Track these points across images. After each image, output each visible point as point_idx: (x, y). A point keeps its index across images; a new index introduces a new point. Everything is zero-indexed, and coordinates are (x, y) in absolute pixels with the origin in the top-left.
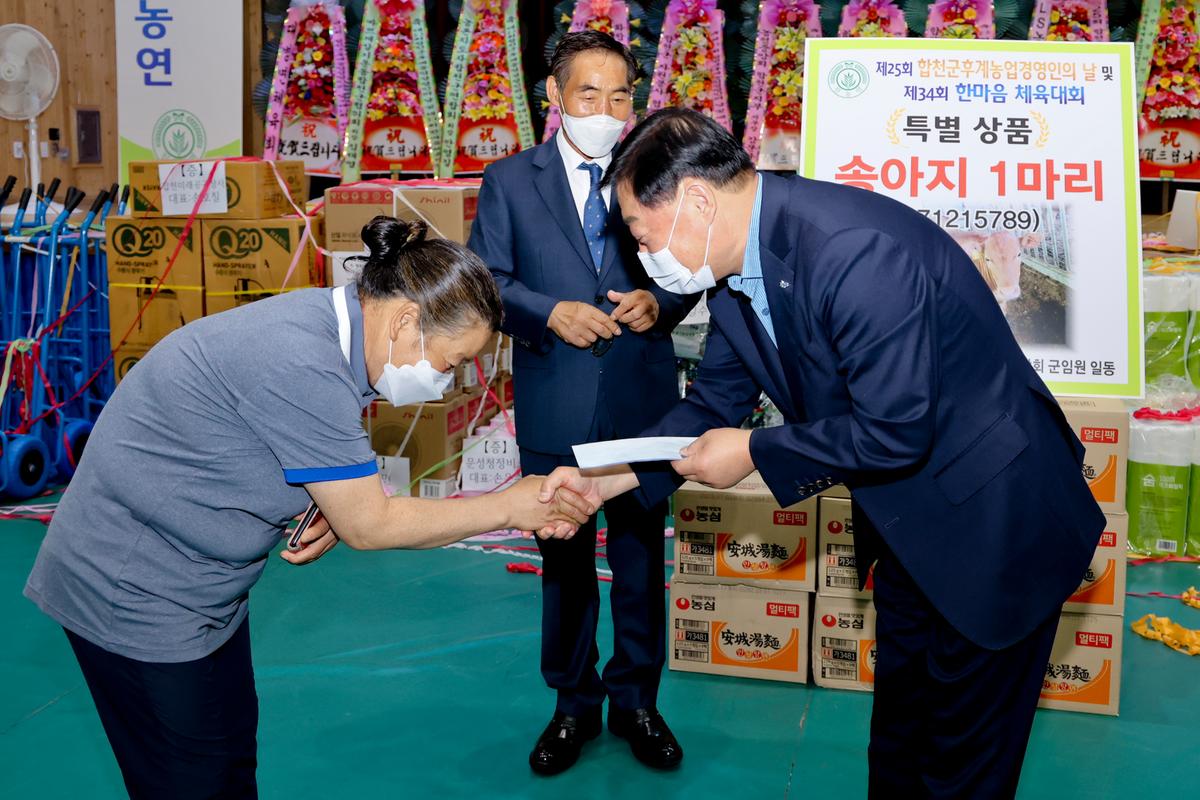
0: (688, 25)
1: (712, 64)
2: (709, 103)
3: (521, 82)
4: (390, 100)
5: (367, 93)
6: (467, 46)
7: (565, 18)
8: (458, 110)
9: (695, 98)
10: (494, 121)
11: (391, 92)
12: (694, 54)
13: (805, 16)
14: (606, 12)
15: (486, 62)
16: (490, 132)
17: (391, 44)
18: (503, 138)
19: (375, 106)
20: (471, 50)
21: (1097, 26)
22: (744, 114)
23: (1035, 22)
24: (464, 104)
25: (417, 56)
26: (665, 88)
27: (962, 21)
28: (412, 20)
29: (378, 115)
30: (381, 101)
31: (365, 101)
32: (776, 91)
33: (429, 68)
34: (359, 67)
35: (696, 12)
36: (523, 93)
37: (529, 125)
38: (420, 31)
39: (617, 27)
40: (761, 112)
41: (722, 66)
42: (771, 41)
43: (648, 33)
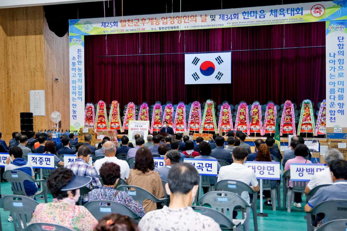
0: (144, 109)
1: (147, 114)
3: (120, 117)
5: (97, 118)
6: (112, 112)
7: (126, 108)
9: (144, 119)
10: (116, 122)
12: (144, 113)
13: (160, 108)
14: (132, 107)
15: (115, 114)
16: (115, 124)
17: (101, 111)
18: (117, 125)
19: (99, 120)
22: (151, 122)
23: (191, 109)
24: (111, 120)
25: (105, 113)
26: (140, 118)
27: (181, 109)
29: (99, 121)
30: (100, 120)
31: (97, 120)
32: (156, 118)
33: (106, 115)
34: (96, 115)
35: (145, 107)
38: (105, 109)
40: (154, 121)
42: (155, 111)
43: (138, 110)
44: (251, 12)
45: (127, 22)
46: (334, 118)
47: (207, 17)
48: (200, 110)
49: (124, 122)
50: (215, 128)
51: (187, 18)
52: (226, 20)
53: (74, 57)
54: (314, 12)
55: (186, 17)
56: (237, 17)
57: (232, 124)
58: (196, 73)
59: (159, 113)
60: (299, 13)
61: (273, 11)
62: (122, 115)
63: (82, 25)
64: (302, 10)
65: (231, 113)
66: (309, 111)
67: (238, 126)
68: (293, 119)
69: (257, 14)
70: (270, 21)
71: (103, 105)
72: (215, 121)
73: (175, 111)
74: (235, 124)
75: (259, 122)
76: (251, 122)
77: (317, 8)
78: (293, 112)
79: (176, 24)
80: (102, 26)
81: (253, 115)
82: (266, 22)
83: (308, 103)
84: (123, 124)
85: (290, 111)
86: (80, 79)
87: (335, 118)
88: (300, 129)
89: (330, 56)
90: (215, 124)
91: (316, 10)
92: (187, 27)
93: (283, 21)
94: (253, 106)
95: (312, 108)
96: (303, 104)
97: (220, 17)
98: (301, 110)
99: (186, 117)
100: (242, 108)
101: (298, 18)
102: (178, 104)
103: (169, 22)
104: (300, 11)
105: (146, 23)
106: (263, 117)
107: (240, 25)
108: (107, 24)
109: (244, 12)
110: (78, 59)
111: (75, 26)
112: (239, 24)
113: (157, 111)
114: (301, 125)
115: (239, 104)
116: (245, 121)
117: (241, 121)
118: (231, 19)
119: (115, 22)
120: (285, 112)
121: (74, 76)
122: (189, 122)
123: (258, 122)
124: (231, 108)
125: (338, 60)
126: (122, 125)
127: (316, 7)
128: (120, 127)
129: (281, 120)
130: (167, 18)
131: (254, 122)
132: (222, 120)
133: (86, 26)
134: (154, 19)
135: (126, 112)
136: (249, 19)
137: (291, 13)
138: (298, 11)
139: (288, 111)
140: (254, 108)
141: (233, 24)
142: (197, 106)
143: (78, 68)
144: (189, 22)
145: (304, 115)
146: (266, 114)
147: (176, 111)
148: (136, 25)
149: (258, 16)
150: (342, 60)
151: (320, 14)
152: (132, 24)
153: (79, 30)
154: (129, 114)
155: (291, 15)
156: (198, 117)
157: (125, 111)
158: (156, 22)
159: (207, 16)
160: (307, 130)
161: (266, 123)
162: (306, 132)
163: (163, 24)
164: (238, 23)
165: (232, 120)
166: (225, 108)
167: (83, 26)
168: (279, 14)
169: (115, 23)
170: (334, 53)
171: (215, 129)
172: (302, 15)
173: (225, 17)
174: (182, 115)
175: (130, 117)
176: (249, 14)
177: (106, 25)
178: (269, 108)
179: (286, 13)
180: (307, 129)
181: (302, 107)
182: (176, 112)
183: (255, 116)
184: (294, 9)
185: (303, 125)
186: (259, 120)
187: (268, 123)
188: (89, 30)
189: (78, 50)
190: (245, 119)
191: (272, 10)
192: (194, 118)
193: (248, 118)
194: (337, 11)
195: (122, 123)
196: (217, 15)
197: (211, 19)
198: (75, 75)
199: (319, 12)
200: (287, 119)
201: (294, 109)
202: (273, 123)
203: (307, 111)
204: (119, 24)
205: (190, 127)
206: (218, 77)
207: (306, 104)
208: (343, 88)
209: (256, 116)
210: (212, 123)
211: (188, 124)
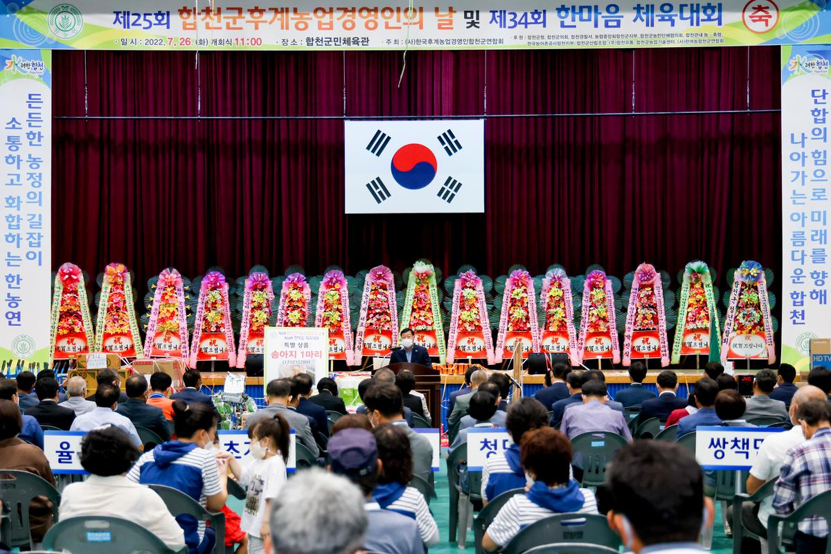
0: (213, 289)
1: (225, 308)
2: (223, 325)
3: (134, 316)
4: (70, 325)
5: (57, 321)
6: (107, 299)
7: (153, 286)
8: (103, 329)
9: (217, 323)
10: (122, 334)
11: (70, 321)
12: (216, 303)
13: (265, 287)
14: (173, 284)
15: (116, 307)
16: (119, 339)
17: (69, 298)
18: (126, 342)
19: (63, 328)
20: (108, 302)
21: (391, 291)
22: (239, 330)
23: (365, 290)
24: (106, 326)
25: (81, 304)
26: (202, 319)
27: (334, 289)
28: (79, 287)
29: (66, 332)
30: (66, 325)
31: (56, 326)
32: (254, 320)
33: (88, 309)
35: (215, 283)
36: (135, 321)
37: (138, 336)
38: (82, 292)
39: (178, 290)
40: (247, 329)
41: (228, 308)
42: (250, 297)
43: (193, 293)
44: (581, 8)
45: (203, 15)
46: (800, 313)
47: (454, 14)
48: (394, 291)
49: (150, 334)
50: (439, 345)
51: (395, 14)
52: (509, 27)
53: (14, 120)
54: (751, 17)
55: (391, 11)
56: (541, 20)
57: (490, 335)
58: (378, 179)
59: (266, 301)
60: (712, 18)
61: (643, 8)
62: (141, 309)
63: (43, 15)
64: (720, 10)
65: (484, 299)
66: (702, 294)
67: (507, 338)
68: (659, 318)
69: (599, 16)
70: (636, 36)
71: (75, 277)
72: (441, 324)
73: (314, 295)
74: (499, 334)
75: (566, 327)
76: (543, 327)
77: (760, 8)
78: (659, 298)
79: (360, 32)
80: (115, 23)
81: (549, 307)
82: (625, 40)
83: (700, 272)
84: (147, 340)
85: (653, 294)
86: (35, 194)
87: (803, 312)
88: (680, 346)
89: (793, 142)
90: (440, 334)
91: (757, 12)
92: (393, 41)
93: (670, 39)
94: (546, 281)
95: (711, 285)
96: (686, 275)
97: (494, 18)
98: (682, 292)
99: (351, 314)
100: (518, 286)
101: (711, 33)
102: (323, 274)
103: (338, 24)
104: (713, 11)
105: (266, 22)
106: (578, 311)
107: (551, 44)
108: (133, 18)
109: (563, 6)
110: (30, 125)
111: (18, 16)
112: (548, 41)
113: (258, 297)
114: (682, 333)
115: (507, 274)
116: (528, 325)
117: (517, 323)
118: (524, 26)
119: (160, 13)
120: (639, 296)
121: (15, 182)
122: (361, 329)
123: (563, 325)
124: (484, 285)
125: (813, 154)
126: (143, 344)
127: (755, 4)
128: (136, 348)
129: (627, 321)
130: (331, 10)
131: (553, 328)
132: (460, 323)
133: (60, 18)
134: (291, 9)
135: (154, 299)
136: (575, 26)
137: (692, 18)
138: (709, 12)
139: (646, 295)
140: (552, 284)
141: (532, 41)
142: (384, 279)
143: (30, 156)
144: (400, 28)
145: (689, 306)
146: (585, 302)
147: (319, 298)
148: (232, 25)
149: (601, 21)
150: (822, 155)
151: (767, 25)
152: (219, 21)
153: (34, 33)
154: (165, 305)
155: (692, 24)
156: (389, 315)
157: (151, 299)
158: (296, 21)
159: (455, 12)
160: (698, 347)
161: (585, 329)
162: (697, 353)
163: (320, 28)
164: (546, 37)
165: (491, 322)
166: (467, 287)
167: (48, 17)
168: (660, 18)
169: (163, 15)
170: (803, 134)
171: (439, 350)
172: (720, 24)
173: (509, 17)
174: (338, 310)
175: (168, 315)
176: (577, 13)
177: (131, 23)
178: (593, 286)
179: (676, 15)
180: (698, 344)
181: (682, 281)
182: (317, 300)
183: (554, 310)
184: (698, 5)
185: (687, 332)
186: (565, 320)
187: (592, 331)
188: (70, 34)
189: (30, 95)
190: (527, 318)
191: (639, 5)
192: (377, 316)
193: (536, 315)
194: (811, 20)
195: (143, 336)
196: (485, 10)
197: (468, 23)
198: (18, 180)
199: (763, 18)
200: (645, 318)
201: (663, 289)
202: (605, 330)
203: (697, 294)
204: (175, 19)
205: (364, 345)
206: (444, 194)
207: (693, 272)
208: (825, 231)
209: (559, 310)
210: (432, 333)
211: (357, 334)
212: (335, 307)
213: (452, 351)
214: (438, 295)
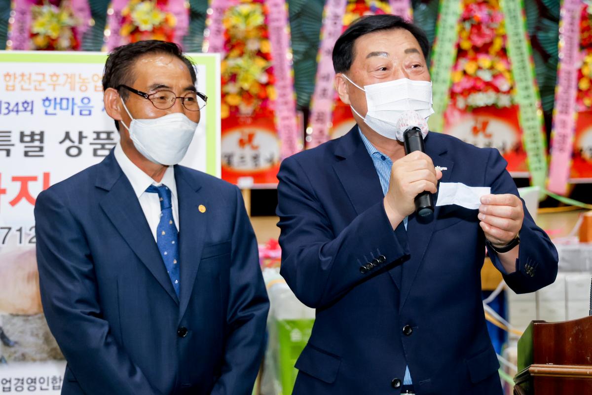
50: (529, 146)
59: (68, 34)
72: (534, 91)
99: (296, 65)
147: (210, 22)
171: (531, 160)
174: (260, 54)
210: (509, 114)
211: (313, 118)
212: (253, 46)
213: (562, 161)
214: (525, 11)
